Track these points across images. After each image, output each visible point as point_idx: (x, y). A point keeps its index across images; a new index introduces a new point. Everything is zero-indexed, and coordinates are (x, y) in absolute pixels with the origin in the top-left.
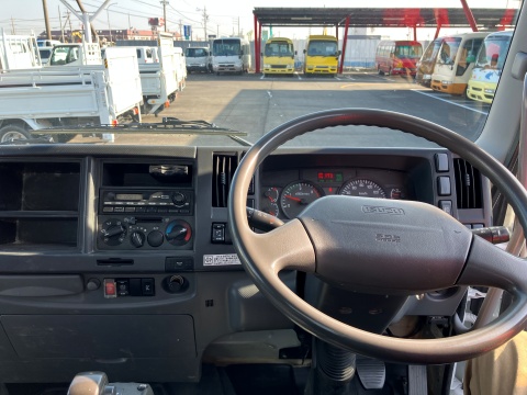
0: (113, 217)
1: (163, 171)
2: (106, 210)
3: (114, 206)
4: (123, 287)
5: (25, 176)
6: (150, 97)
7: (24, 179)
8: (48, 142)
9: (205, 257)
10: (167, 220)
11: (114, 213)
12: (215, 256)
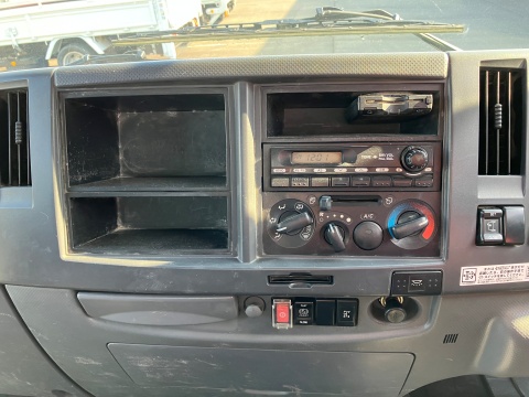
0: (288, 196)
1: (385, 107)
2: (276, 182)
3: (291, 176)
4: (304, 312)
5: (121, 118)
6: (208, 6)
7: (119, 123)
8: (140, 59)
9: (464, 270)
10: (389, 201)
11: (290, 189)
12: (481, 268)
